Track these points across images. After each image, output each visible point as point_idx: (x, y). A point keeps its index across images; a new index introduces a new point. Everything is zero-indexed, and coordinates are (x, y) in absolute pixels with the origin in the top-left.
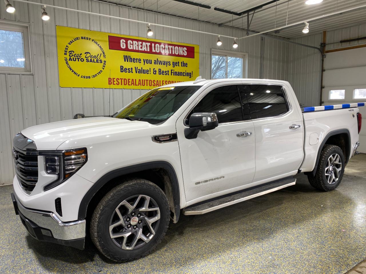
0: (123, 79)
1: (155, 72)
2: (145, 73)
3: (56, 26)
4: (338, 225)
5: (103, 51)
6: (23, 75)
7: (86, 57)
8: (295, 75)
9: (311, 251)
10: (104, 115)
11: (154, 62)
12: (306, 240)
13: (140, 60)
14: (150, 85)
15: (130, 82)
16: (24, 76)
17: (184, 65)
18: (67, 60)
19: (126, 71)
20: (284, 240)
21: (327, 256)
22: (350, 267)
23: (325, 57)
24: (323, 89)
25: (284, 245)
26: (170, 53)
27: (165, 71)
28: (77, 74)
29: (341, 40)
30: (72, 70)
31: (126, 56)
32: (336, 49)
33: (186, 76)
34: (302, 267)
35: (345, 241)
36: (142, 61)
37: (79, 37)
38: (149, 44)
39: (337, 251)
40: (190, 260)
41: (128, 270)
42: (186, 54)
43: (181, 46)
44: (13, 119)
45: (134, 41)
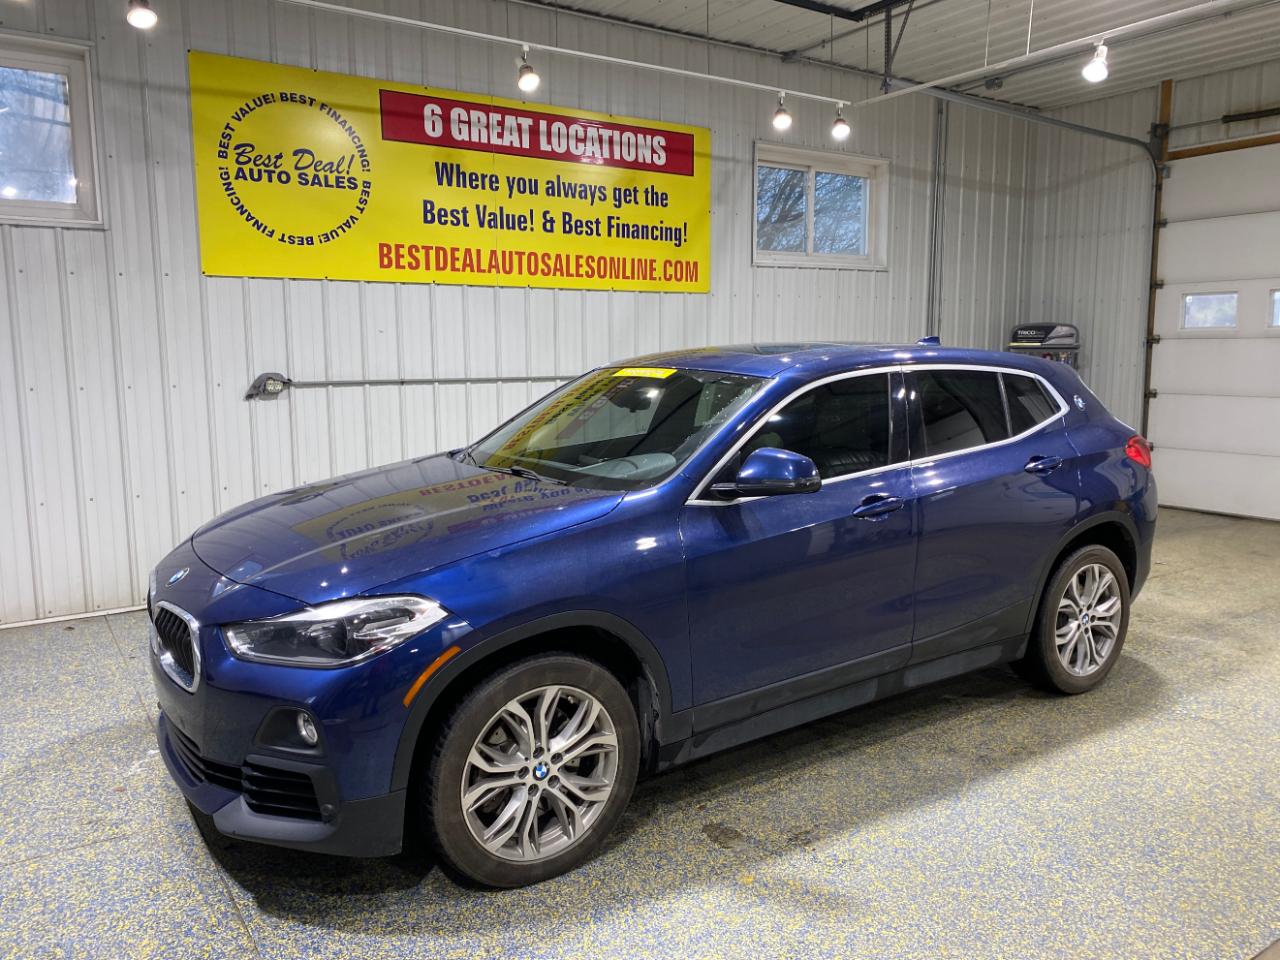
0: (432, 248)
1: (548, 224)
2: (514, 228)
3: (189, 51)
4: (1207, 787)
5: (359, 144)
6: (68, 229)
7: (299, 165)
8: (1058, 241)
9: (1105, 886)
10: (364, 377)
11: (548, 189)
12: (1086, 843)
13: (494, 181)
14: (533, 270)
15: (458, 259)
16: (71, 232)
17: (657, 199)
18: (228, 178)
19: (443, 219)
20: (1006, 843)
21: (1166, 903)
22: (1252, 947)
23: (1168, 176)
24: (1158, 291)
25: (1004, 860)
26: (607, 155)
27: (587, 222)
28: (266, 227)
29: (1225, 114)
30: (246, 214)
31: (444, 165)
32: (1209, 147)
33: (661, 239)
34: (1070, 946)
35: (1236, 850)
36: (503, 185)
37: (272, 95)
38: (526, 122)
39: (1202, 885)
40: (652, 913)
41: (417, 950)
42: (661, 161)
43: (645, 131)
44: (32, 390)
45: (472, 112)
